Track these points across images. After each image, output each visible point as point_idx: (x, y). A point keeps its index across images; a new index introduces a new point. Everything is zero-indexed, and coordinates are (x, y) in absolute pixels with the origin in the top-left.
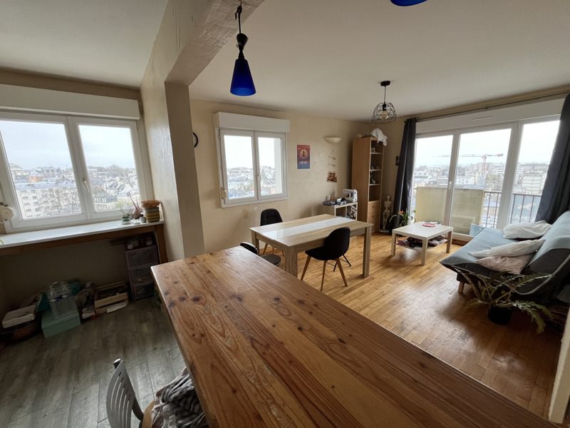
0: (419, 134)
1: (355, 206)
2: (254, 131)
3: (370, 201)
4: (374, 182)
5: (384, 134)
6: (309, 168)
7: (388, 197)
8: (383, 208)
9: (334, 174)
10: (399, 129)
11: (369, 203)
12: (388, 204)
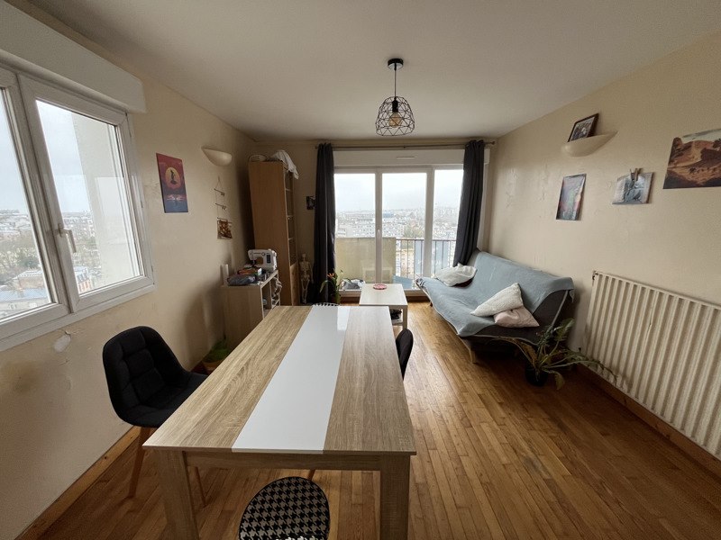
0: (338, 168)
3: (291, 264)
6: (186, 211)
9: (226, 223)
10: (311, 157)
11: (290, 267)
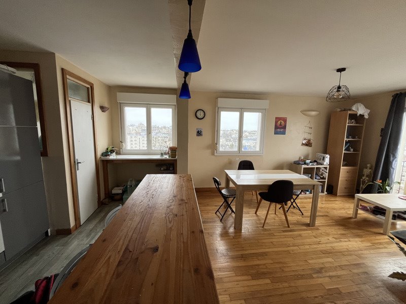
1: (326, 168)
2: (241, 109)
3: (343, 166)
4: (352, 150)
5: (366, 108)
6: (285, 134)
7: (368, 165)
8: (361, 175)
9: (309, 140)
10: (384, 107)
11: (342, 167)
12: (367, 171)
